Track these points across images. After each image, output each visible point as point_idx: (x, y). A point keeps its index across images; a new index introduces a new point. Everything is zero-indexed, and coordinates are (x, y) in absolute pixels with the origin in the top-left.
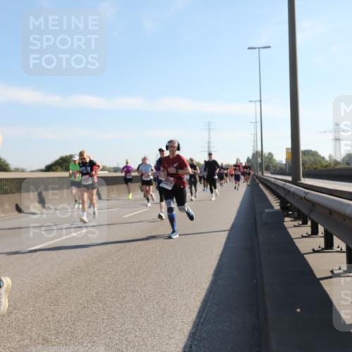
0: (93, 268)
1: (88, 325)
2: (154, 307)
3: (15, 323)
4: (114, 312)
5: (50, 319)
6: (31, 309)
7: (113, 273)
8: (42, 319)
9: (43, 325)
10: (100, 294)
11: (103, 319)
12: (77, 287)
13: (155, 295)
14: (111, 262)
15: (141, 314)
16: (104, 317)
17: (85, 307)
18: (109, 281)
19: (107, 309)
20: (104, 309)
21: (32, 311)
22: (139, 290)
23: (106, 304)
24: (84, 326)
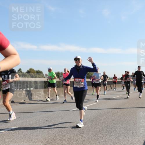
0: (98, 120)
1: (96, 143)
2: (124, 139)
3: (67, 139)
4: (107, 139)
5: (81, 139)
6: (73, 134)
7: (106, 122)
8: (77, 139)
9: (78, 141)
10: (101, 131)
11: (102, 141)
12: (91, 127)
13: (124, 133)
14: (105, 117)
15: (118, 141)
16: (103, 141)
17: (94, 136)
18: (104, 125)
19: (103, 137)
20: (102, 137)
21: (73, 135)
22: (117, 130)
23: (103, 135)
24: (94, 144)
